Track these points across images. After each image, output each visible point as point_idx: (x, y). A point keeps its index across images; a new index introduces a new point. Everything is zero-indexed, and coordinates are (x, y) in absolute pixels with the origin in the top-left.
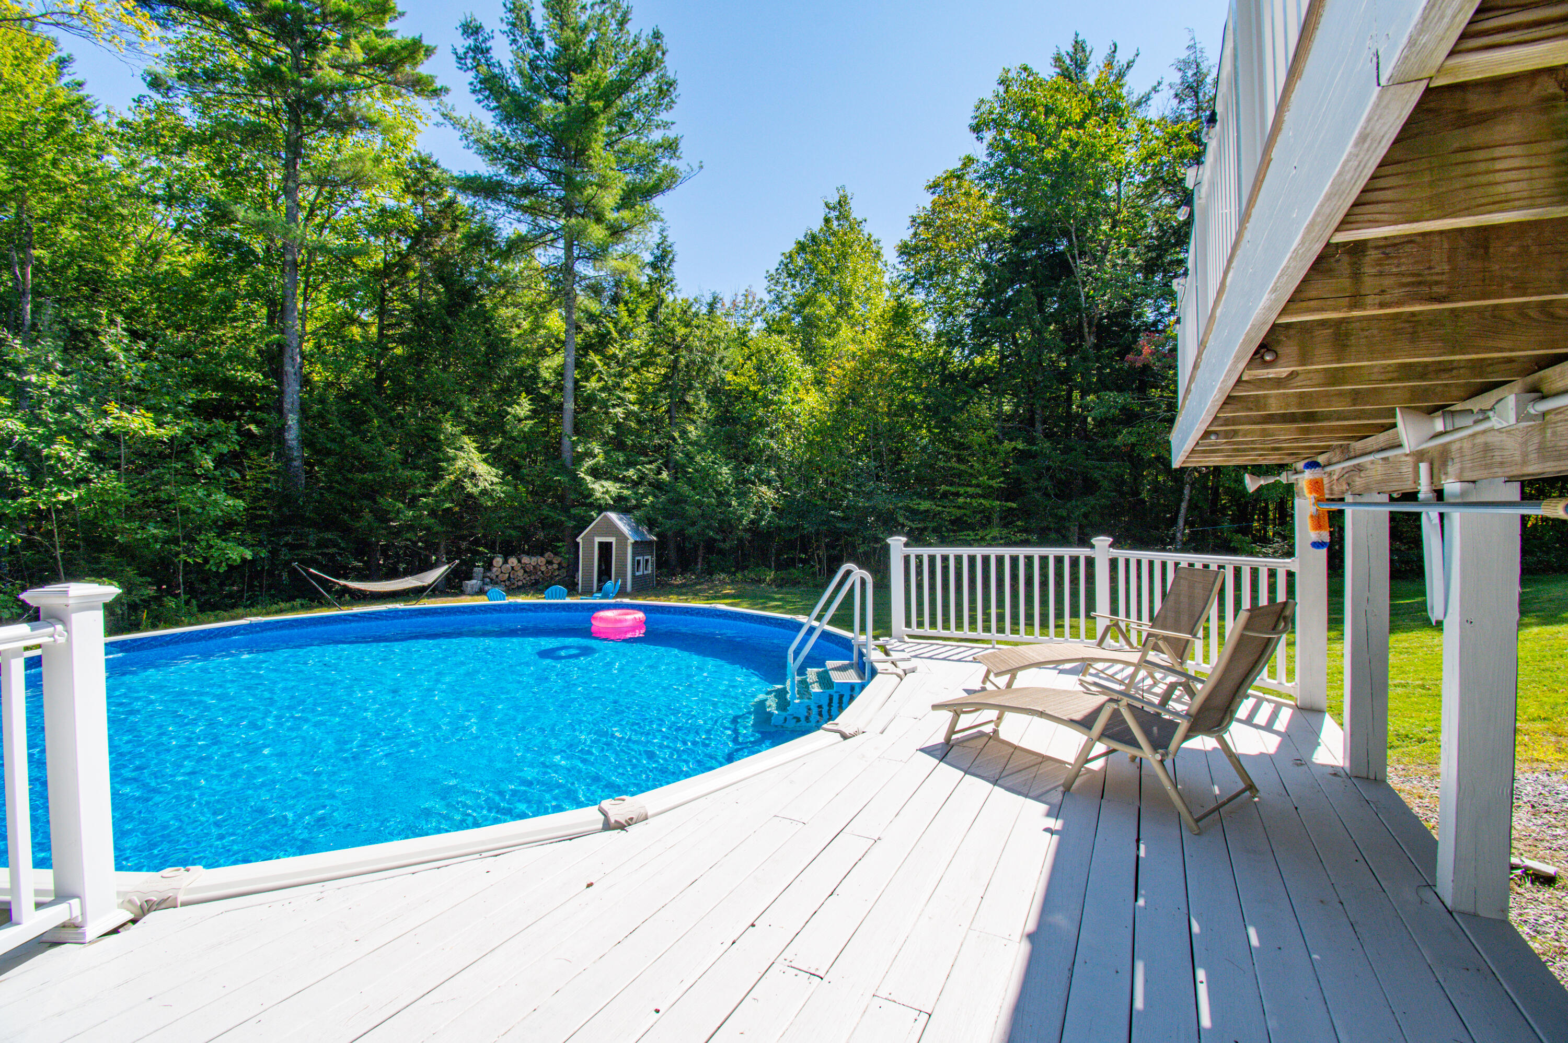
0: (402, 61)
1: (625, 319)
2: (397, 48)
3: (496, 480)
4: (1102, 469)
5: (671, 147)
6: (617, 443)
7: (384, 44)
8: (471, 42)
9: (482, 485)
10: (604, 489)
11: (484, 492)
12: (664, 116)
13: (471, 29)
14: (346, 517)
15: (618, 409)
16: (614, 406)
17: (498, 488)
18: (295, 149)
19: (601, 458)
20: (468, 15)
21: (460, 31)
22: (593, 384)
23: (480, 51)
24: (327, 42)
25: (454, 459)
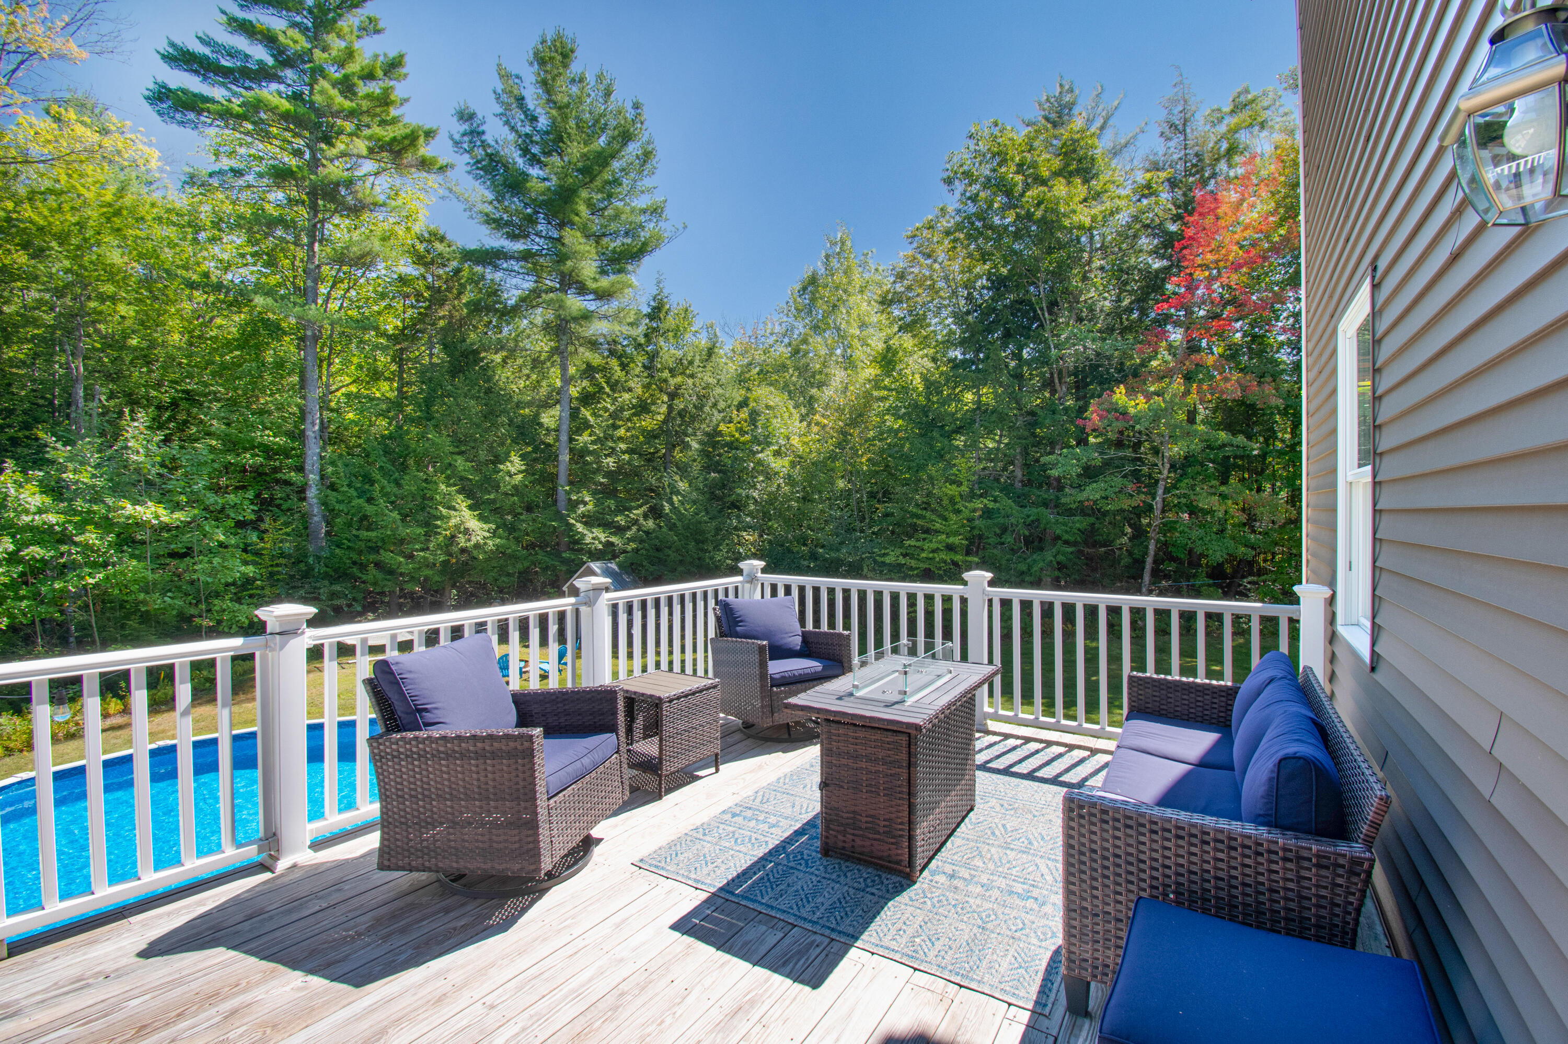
0: (405, 149)
1: (618, 373)
2: (399, 138)
3: (488, 534)
4: (1065, 524)
5: (656, 211)
6: (608, 492)
7: (387, 133)
8: (466, 127)
9: (474, 540)
10: (595, 537)
11: (477, 546)
12: (647, 182)
13: (466, 116)
14: (355, 570)
15: (609, 459)
16: (606, 456)
17: (490, 543)
18: (314, 233)
19: (590, 507)
20: (462, 104)
21: (455, 119)
22: (584, 438)
23: (475, 133)
24: (341, 132)
25: (449, 518)
